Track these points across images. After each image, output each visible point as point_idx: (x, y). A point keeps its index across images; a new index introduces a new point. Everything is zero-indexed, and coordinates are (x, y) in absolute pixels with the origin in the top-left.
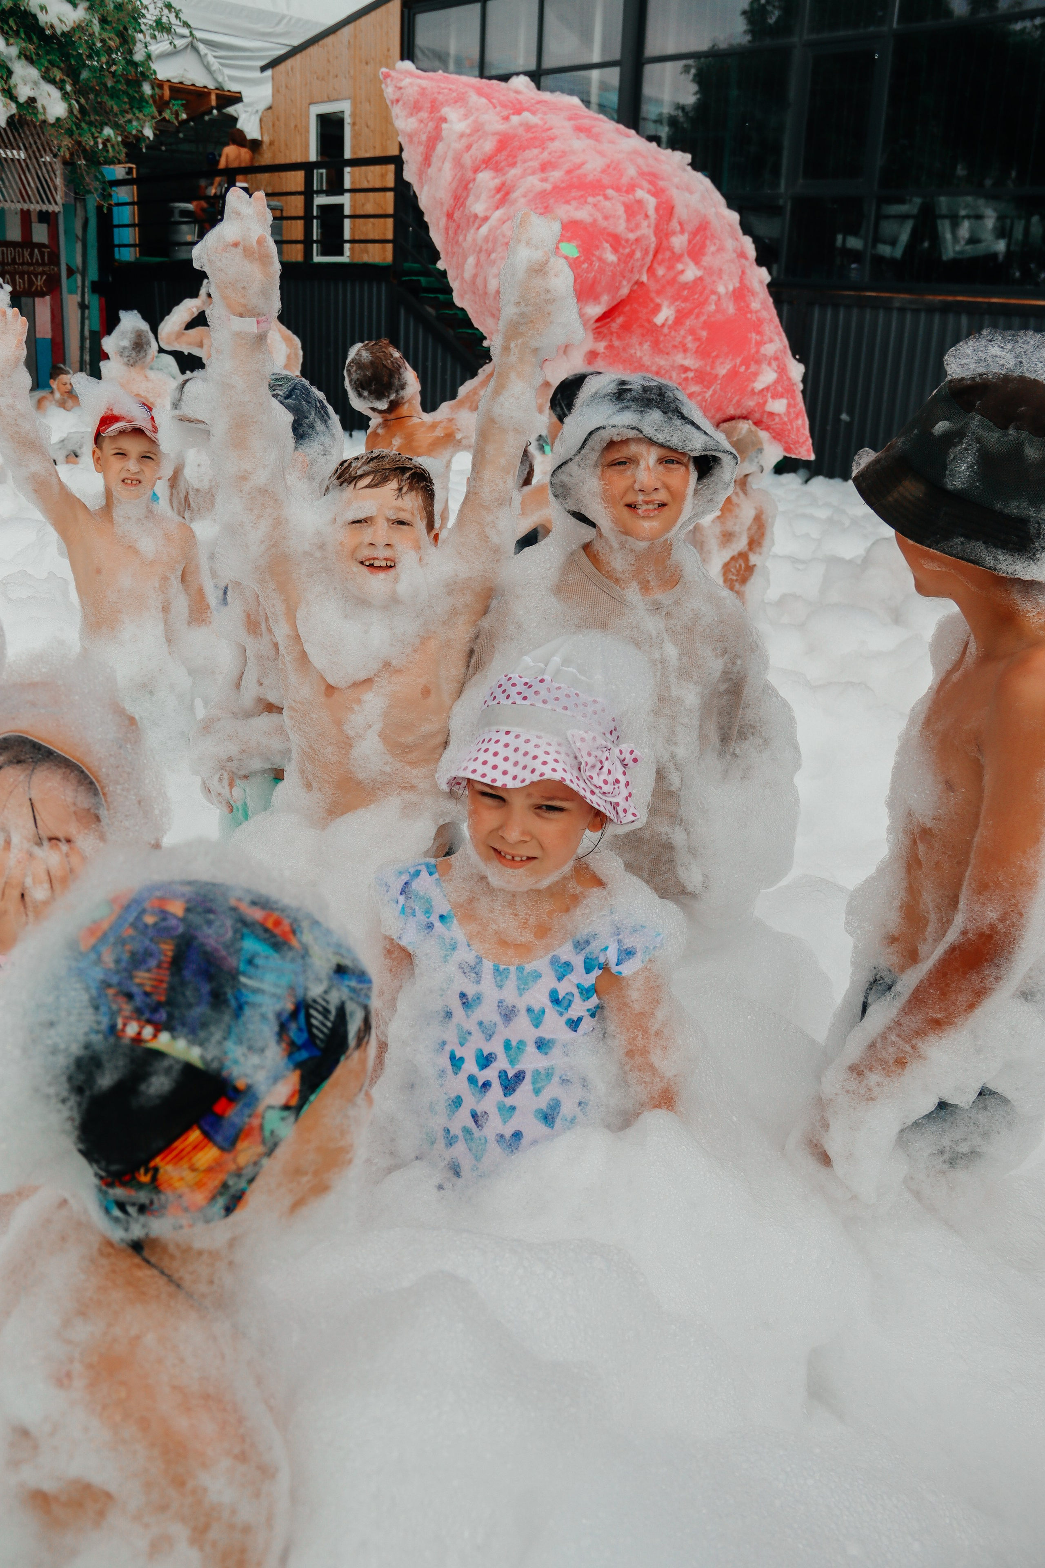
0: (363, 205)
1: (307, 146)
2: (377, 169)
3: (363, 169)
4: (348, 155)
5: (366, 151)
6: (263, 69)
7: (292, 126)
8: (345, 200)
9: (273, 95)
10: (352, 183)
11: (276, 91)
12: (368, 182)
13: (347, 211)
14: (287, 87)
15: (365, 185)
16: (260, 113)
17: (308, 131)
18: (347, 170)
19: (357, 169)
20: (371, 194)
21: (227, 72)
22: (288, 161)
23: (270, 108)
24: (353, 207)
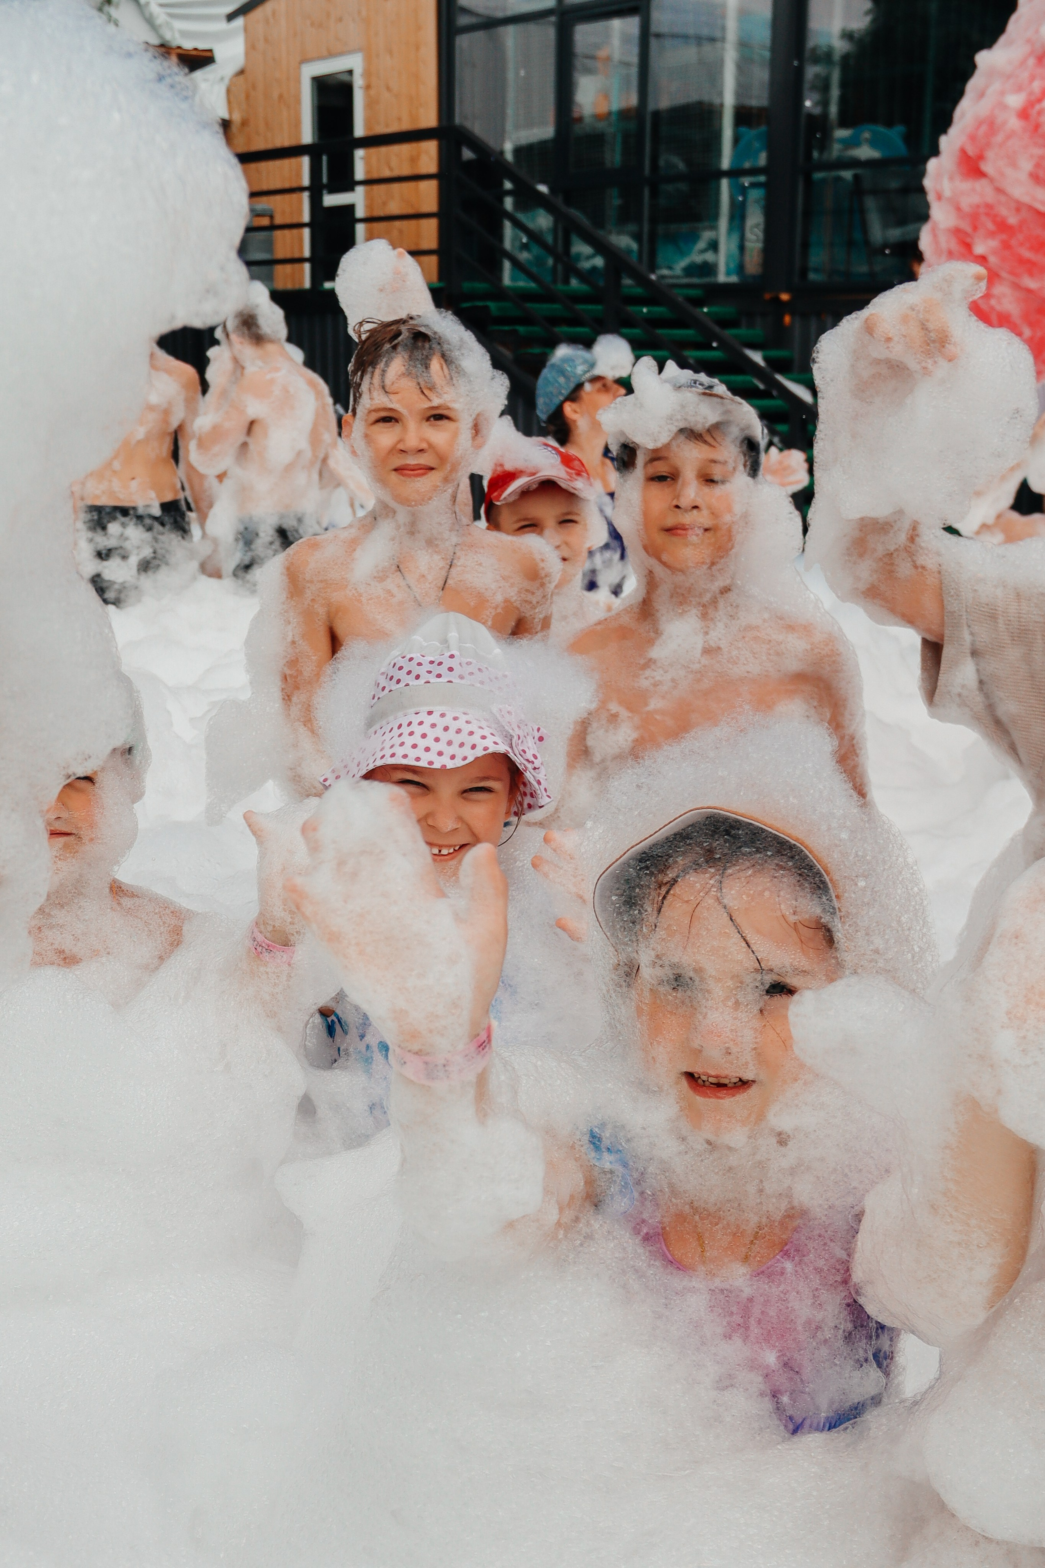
0: (385, 204)
1: (298, 124)
2: (404, 149)
3: (383, 150)
4: (359, 131)
5: (387, 126)
6: (231, 17)
7: (275, 95)
8: (357, 198)
9: (247, 54)
10: (367, 172)
11: (251, 47)
12: (391, 169)
13: (360, 213)
14: (266, 40)
15: (387, 173)
16: (227, 81)
17: (298, 101)
18: (359, 153)
19: (373, 151)
20: (396, 186)
21: (179, 25)
22: (270, 146)
23: (241, 72)
24: (369, 206)
